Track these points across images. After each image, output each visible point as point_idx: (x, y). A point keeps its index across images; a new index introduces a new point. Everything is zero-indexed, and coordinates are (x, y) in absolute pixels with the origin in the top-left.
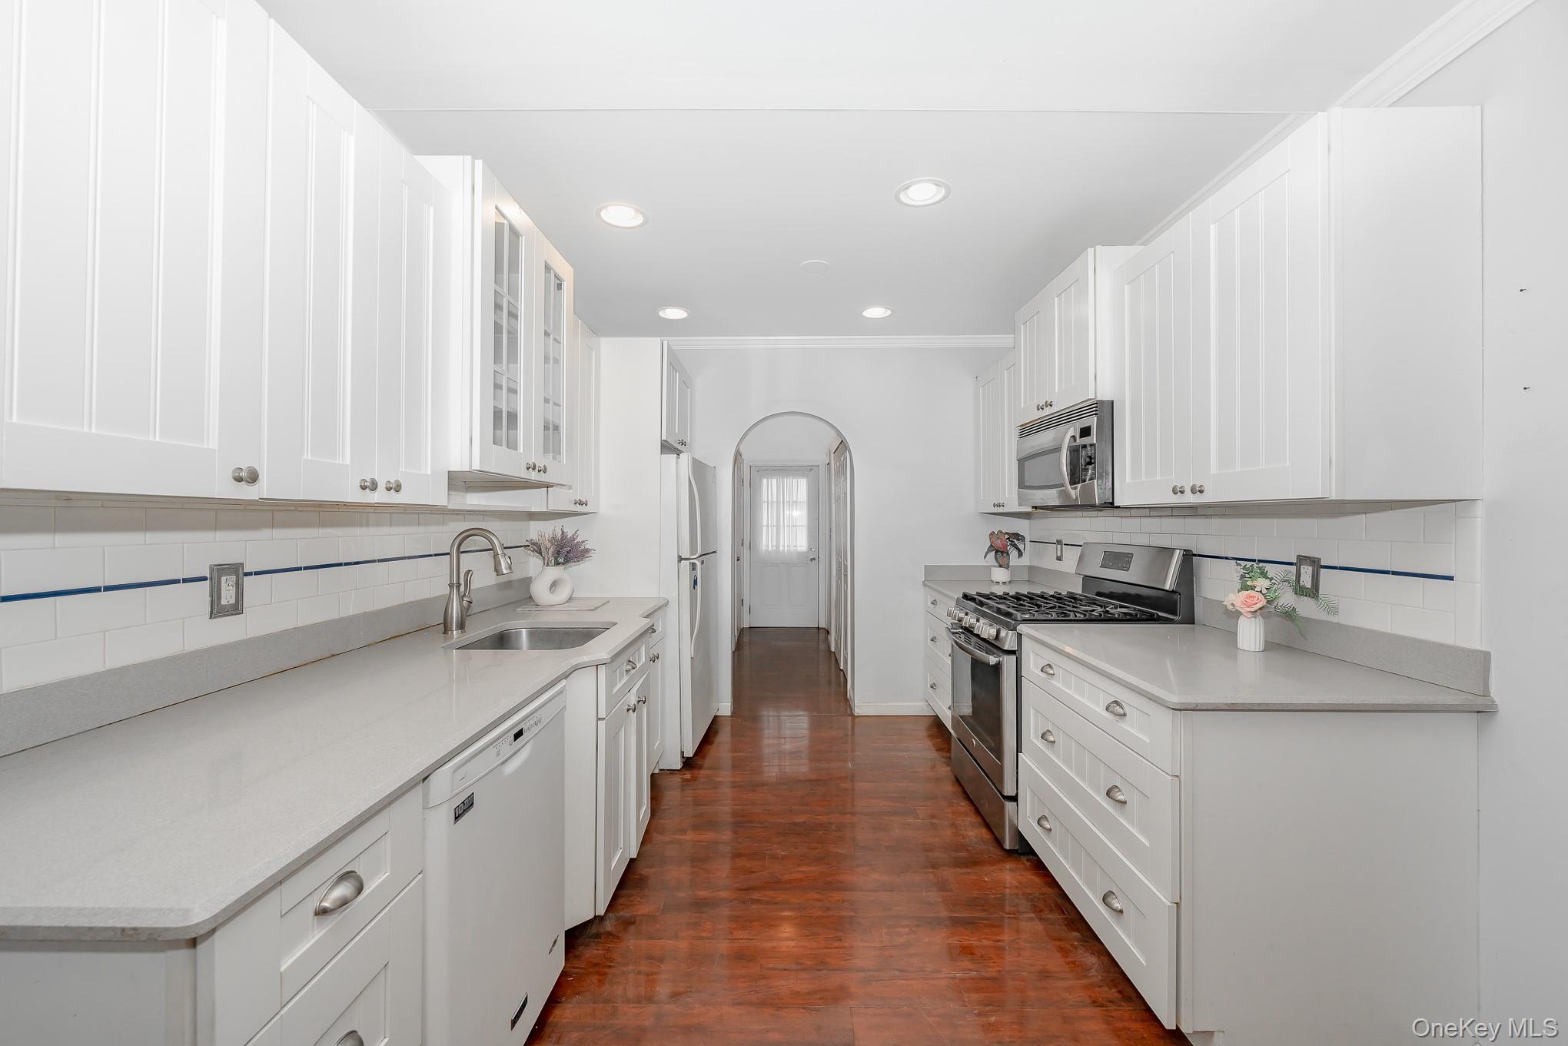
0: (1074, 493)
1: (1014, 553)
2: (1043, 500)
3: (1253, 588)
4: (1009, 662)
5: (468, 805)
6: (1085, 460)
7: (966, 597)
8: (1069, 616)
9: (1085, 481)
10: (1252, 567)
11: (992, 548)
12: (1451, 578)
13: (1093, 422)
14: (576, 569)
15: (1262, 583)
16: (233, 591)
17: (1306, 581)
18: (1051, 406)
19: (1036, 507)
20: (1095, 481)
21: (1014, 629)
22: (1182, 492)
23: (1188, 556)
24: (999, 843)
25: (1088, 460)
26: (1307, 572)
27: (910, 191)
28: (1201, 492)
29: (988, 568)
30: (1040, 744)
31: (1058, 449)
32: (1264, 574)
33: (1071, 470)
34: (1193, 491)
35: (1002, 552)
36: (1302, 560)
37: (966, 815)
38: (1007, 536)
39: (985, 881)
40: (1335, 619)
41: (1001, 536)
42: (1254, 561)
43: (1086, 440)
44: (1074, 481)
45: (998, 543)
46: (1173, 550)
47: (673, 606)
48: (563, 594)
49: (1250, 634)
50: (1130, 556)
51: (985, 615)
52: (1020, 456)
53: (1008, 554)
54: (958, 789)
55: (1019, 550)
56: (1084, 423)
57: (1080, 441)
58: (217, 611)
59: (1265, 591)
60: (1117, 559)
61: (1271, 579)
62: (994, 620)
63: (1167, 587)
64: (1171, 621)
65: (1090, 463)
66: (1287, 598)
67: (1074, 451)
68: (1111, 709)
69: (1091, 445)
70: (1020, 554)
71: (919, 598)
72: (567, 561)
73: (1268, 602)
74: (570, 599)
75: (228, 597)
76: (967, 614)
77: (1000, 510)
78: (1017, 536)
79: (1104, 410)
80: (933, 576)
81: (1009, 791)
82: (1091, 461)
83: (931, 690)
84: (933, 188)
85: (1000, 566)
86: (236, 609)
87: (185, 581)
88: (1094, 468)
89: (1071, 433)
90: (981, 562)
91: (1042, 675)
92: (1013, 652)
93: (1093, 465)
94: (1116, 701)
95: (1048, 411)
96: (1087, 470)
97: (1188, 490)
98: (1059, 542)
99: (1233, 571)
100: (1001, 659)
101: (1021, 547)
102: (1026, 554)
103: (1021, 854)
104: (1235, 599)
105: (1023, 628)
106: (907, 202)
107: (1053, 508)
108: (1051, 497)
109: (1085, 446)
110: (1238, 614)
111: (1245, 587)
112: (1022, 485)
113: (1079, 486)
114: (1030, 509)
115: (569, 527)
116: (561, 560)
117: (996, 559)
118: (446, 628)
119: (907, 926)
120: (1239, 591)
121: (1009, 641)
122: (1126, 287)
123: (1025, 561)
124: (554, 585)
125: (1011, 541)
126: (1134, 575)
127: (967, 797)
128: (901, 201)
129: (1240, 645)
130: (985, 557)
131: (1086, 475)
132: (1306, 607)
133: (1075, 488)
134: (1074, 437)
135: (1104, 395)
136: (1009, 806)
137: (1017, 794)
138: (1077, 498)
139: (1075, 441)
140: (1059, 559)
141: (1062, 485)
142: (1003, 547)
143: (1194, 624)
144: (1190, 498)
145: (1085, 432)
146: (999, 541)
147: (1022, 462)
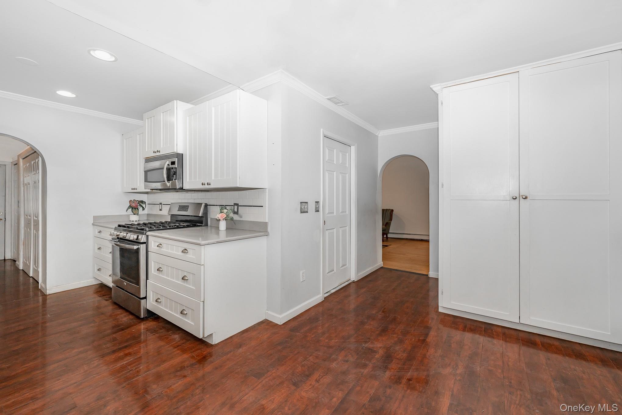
0: (169, 184)
1: (140, 209)
2: (156, 186)
3: (223, 212)
4: (143, 247)
6: (173, 173)
7: (119, 226)
8: (167, 227)
9: (172, 180)
10: (223, 207)
11: (130, 207)
12: (262, 206)
13: (176, 160)
15: (225, 211)
17: (236, 210)
18: (159, 152)
19: (152, 190)
20: (177, 180)
21: (145, 234)
22: (205, 185)
23: (206, 205)
24: (138, 317)
25: (174, 173)
26: (236, 207)
28: (210, 185)
29: (128, 216)
30: (156, 273)
31: (163, 168)
32: (226, 208)
33: (167, 176)
34: (208, 184)
35: (135, 209)
36: (235, 204)
37: (122, 314)
38: (138, 202)
39: (133, 331)
40: (241, 219)
41: (135, 202)
42: (223, 205)
43: (173, 166)
44: (169, 180)
45: (134, 205)
46: (202, 204)
49: (223, 225)
50: (188, 206)
51: (130, 231)
52: (145, 170)
53: (138, 209)
54: (116, 306)
55: (143, 207)
56: (173, 160)
57: (171, 166)
59: (226, 213)
60: (183, 207)
61: (228, 210)
62: (135, 232)
63: (200, 216)
64: (201, 226)
65: (175, 174)
66: (232, 215)
67: (169, 170)
68: (183, 252)
69: (175, 168)
70: (143, 209)
71: (90, 231)
73: (227, 216)
76: (121, 232)
77: (135, 191)
78: (142, 202)
79: (180, 157)
80: (98, 222)
81: (142, 296)
82: (175, 173)
83: (98, 272)
85: (134, 214)
88: (176, 176)
89: (168, 163)
90: (125, 213)
91: (158, 248)
92: (145, 243)
93: (176, 175)
94: (185, 249)
95: (158, 154)
96: (173, 176)
97: (206, 184)
98: (161, 204)
99: (218, 208)
100: (139, 246)
101: (144, 206)
102: (146, 209)
103: (148, 317)
104: (219, 216)
105: (148, 233)
106: (94, 55)
107: (160, 190)
108: (158, 185)
109: (172, 168)
110: (220, 220)
111: (221, 212)
112: (146, 181)
113: (170, 182)
114: (149, 190)
117: (132, 211)
119: (97, 359)
120: (220, 213)
121: (143, 238)
122: (188, 117)
123: (146, 212)
125: (140, 204)
126: (189, 212)
127: (121, 307)
128: (90, 53)
129: (220, 229)
130: (127, 211)
131: (173, 178)
132: (236, 217)
133: (169, 183)
134: (168, 165)
135: (180, 151)
136: (143, 301)
137: (146, 296)
138: (170, 186)
139: (169, 166)
140: (161, 210)
141: (164, 181)
142: (135, 207)
143: (208, 226)
144: (207, 187)
145: (173, 163)
146: (134, 204)
147: (146, 172)
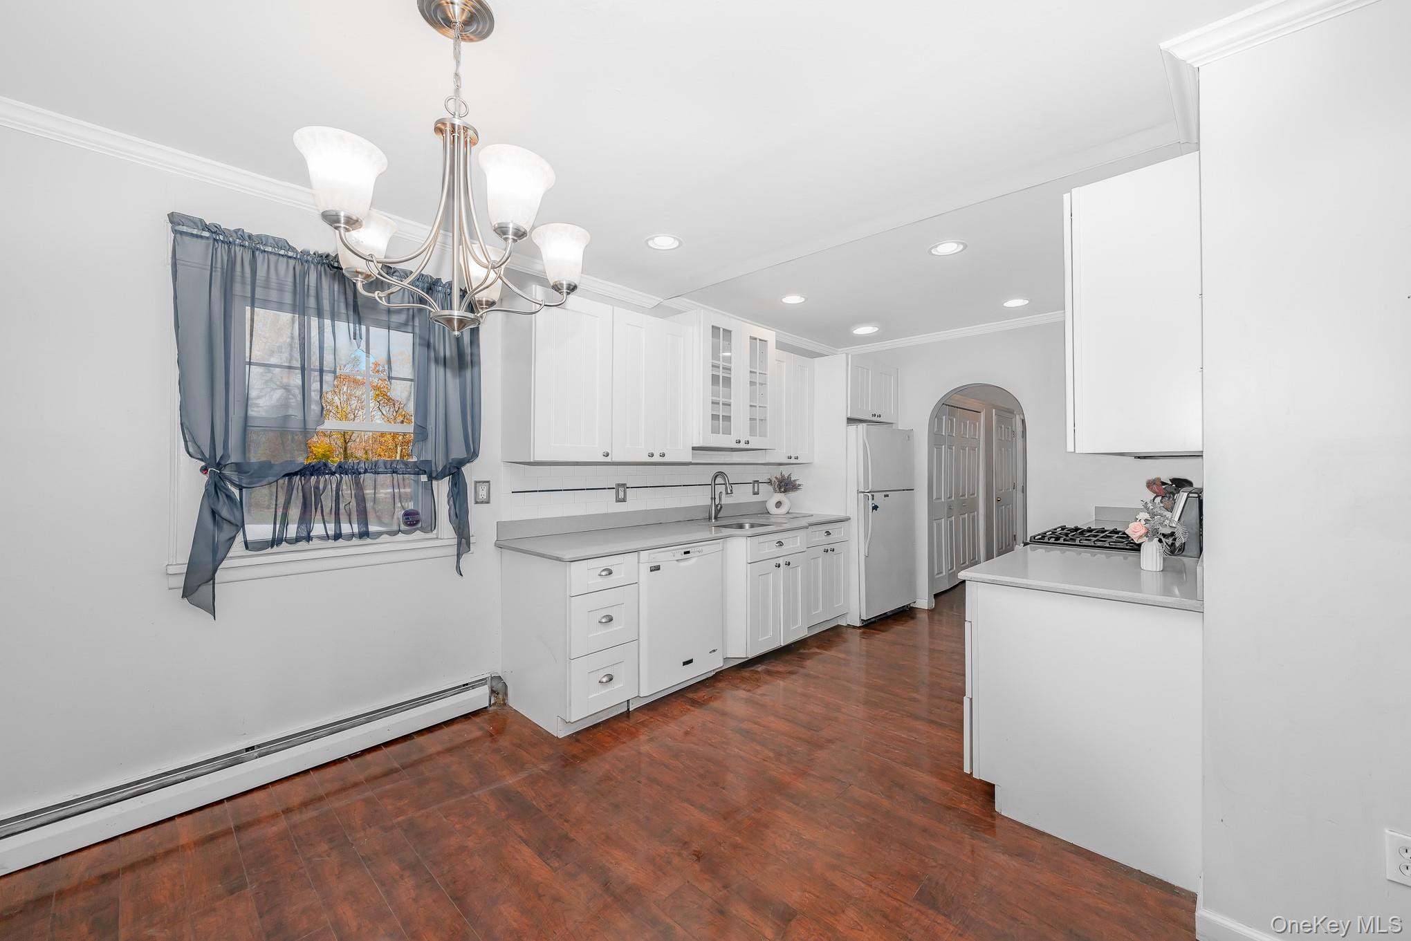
5: (658, 568)
14: (792, 494)
16: (623, 493)
27: (938, 248)
47: (854, 522)
48: (783, 510)
58: (618, 500)
72: (785, 491)
74: (788, 513)
75: (621, 495)
84: (955, 245)
86: (624, 500)
87: (608, 488)
106: (940, 255)
115: (786, 471)
116: (783, 490)
118: (710, 518)
124: (779, 504)
128: (937, 255)
